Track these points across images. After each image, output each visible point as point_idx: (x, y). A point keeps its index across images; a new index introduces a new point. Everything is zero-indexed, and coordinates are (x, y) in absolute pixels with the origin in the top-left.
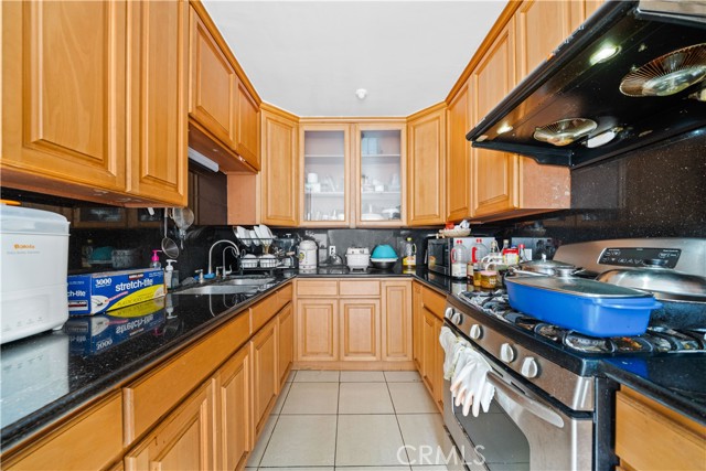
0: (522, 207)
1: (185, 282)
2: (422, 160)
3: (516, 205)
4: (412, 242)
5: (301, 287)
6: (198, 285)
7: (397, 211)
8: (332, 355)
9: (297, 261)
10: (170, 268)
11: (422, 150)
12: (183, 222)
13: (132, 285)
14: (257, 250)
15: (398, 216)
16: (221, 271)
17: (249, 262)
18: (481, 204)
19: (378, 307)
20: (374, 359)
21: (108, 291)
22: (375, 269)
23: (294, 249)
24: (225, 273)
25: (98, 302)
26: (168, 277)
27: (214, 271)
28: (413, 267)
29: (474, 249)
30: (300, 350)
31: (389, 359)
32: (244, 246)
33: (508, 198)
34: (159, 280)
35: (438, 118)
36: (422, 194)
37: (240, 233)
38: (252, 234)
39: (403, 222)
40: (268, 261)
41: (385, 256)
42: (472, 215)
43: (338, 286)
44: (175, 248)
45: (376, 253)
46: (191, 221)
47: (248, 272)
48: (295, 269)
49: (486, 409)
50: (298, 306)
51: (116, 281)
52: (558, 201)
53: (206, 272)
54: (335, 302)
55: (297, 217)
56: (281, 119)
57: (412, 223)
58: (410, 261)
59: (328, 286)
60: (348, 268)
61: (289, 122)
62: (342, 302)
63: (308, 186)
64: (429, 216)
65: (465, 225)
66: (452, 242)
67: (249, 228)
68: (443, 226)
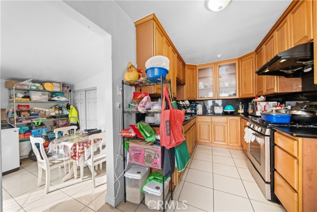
0: (278, 92)
2: (245, 74)
3: (276, 92)
4: (242, 104)
5: (199, 119)
7: (234, 93)
8: (209, 141)
9: (196, 111)
11: (245, 70)
14: (186, 107)
15: (235, 94)
18: (267, 90)
19: (226, 126)
20: (225, 143)
22: (225, 114)
23: (195, 107)
28: (242, 114)
29: (265, 106)
30: (198, 138)
31: (231, 144)
33: (273, 89)
35: (252, 57)
36: (245, 86)
37: (181, 103)
38: (184, 103)
39: (237, 97)
40: (188, 111)
41: (230, 109)
42: (264, 94)
43: (211, 118)
45: (226, 108)
48: (195, 114)
49: (252, 141)
50: (198, 125)
52: (296, 89)
54: (210, 124)
55: (196, 97)
56: (191, 67)
57: (240, 97)
58: (241, 111)
59: (207, 119)
60: (215, 113)
61: (193, 67)
62: (213, 124)
63: (199, 87)
64: (249, 94)
65: (262, 98)
66: (256, 104)
67: (183, 101)
68: (254, 98)
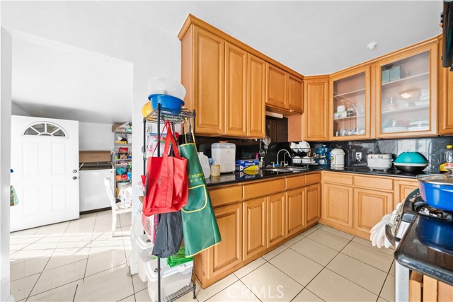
1: (267, 166)
6: (272, 168)
8: (348, 223)
10: (262, 160)
12: (267, 142)
13: (249, 164)
14: (302, 155)
16: (283, 164)
17: (296, 160)
21: (243, 165)
24: (285, 165)
25: (241, 168)
26: (261, 163)
27: (279, 163)
32: (294, 153)
34: (257, 164)
37: (293, 146)
38: (298, 146)
40: (306, 160)
43: (353, 179)
44: (264, 152)
46: (270, 142)
47: (297, 165)
50: (325, 188)
51: (246, 162)
53: (276, 163)
54: (351, 190)
55: (328, 135)
56: (316, 81)
57: (443, 133)
60: (369, 168)
61: (322, 80)
62: (356, 191)
63: (337, 115)
67: (297, 143)
